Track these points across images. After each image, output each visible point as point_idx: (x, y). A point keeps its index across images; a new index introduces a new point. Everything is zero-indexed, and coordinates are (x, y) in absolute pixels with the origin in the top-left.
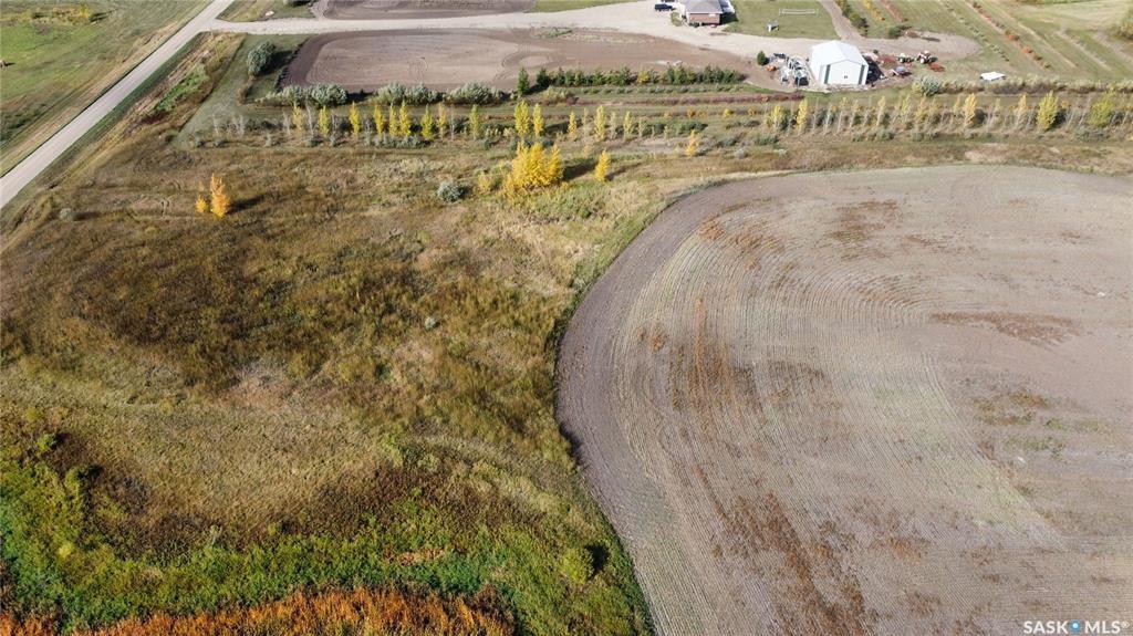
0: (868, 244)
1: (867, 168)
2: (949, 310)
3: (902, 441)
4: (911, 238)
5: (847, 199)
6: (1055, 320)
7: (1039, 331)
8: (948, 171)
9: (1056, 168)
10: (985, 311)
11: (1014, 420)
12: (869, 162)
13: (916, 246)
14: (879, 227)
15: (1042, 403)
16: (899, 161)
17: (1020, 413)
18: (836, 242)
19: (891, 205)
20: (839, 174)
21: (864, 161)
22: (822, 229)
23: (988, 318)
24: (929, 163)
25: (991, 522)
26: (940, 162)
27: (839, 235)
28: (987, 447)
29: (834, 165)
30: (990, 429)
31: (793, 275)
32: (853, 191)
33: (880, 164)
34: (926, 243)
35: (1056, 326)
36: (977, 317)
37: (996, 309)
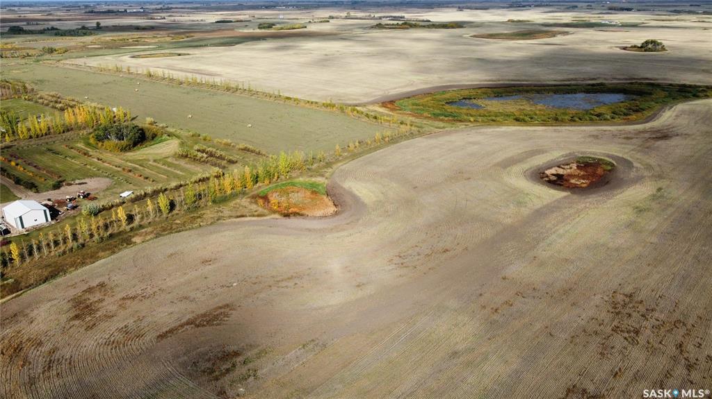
0: (99, 314)
1: (76, 269)
2: (164, 330)
4: (123, 299)
5: (72, 293)
6: (221, 308)
7: (216, 317)
8: (126, 253)
10: (184, 320)
11: (228, 371)
12: (75, 265)
13: (128, 302)
14: (101, 301)
15: (236, 354)
16: (94, 257)
17: (228, 365)
18: (77, 322)
19: (102, 285)
20: (59, 280)
21: (72, 266)
22: (64, 318)
23: (188, 323)
24: (114, 253)
26: (120, 250)
27: (77, 317)
28: (223, 395)
29: (53, 275)
30: (219, 383)
31: (57, 355)
32: (74, 286)
33: (83, 264)
34: (134, 298)
35: (223, 310)
36: (182, 326)
37: (189, 316)
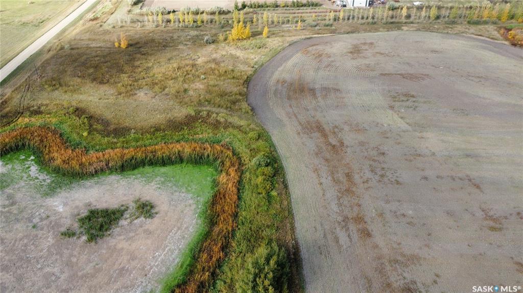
0: (362, 55)
1: (365, 33)
2: (386, 72)
3: (363, 106)
4: (377, 53)
5: (355, 42)
6: (422, 74)
7: (417, 78)
8: (395, 33)
9: (435, 32)
10: (399, 73)
11: (403, 101)
12: (365, 31)
13: (378, 55)
14: (366, 50)
15: (413, 96)
16: (377, 30)
17: (405, 99)
18: (349, 54)
19: (372, 44)
20: (354, 35)
21: (364, 30)
22: (345, 51)
23: (399, 74)
24: (388, 31)
25: (389, 125)
26: (392, 30)
27: (351, 52)
28: (392, 108)
29: (352, 32)
30: (394, 103)
31: (333, 64)
32: (358, 40)
33: (370, 31)
34: (382, 54)
35: (423, 76)
36: (396, 74)
37: (403, 72)
